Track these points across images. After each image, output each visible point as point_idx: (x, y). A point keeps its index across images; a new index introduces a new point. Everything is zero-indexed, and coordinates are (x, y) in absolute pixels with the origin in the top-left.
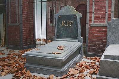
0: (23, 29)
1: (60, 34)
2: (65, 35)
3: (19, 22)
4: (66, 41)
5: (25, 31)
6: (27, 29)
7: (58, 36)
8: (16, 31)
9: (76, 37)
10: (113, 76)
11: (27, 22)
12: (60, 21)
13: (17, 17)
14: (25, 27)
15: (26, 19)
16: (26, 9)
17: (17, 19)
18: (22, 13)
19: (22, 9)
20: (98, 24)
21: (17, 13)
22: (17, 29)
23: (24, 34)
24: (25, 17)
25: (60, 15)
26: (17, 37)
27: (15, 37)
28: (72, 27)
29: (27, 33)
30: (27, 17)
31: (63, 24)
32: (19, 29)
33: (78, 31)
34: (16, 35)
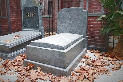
0: (11, 21)
1: (26, 25)
2: (29, 25)
3: (7, 15)
4: (30, 31)
5: (13, 23)
6: (15, 21)
7: (24, 26)
8: (6, 23)
9: (38, 27)
10: (35, 60)
11: (15, 15)
12: (25, 13)
13: (6, 11)
14: (12, 19)
15: (14, 12)
16: (13, 3)
17: (6, 13)
18: (9, 7)
19: (9, 3)
20: (93, 13)
21: (6, 7)
22: (7, 21)
23: (12, 25)
24: (12, 10)
25: (25, 8)
26: (7, 28)
27: (6, 28)
28: (35, 18)
29: (15, 25)
30: (14, 10)
31: (28, 16)
32: (8, 21)
33: (39, 22)
34: (6, 26)
